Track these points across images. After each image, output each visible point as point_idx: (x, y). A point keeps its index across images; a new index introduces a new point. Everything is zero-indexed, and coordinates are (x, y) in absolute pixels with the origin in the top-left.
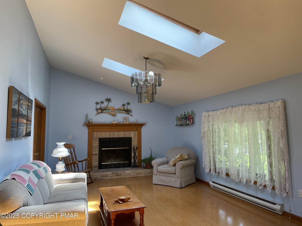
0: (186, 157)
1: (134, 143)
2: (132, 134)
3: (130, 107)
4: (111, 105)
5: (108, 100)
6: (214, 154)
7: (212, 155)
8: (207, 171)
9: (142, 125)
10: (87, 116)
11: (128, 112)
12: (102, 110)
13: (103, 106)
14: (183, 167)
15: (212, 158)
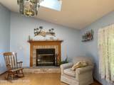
0: (85, 64)
1: (57, 52)
2: (55, 47)
3: (53, 31)
4: (43, 30)
5: (41, 28)
6: (109, 64)
7: (107, 64)
8: (103, 77)
9: (61, 42)
10: (29, 37)
11: (53, 34)
12: (38, 33)
13: (38, 31)
14: (81, 73)
15: (107, 68)
